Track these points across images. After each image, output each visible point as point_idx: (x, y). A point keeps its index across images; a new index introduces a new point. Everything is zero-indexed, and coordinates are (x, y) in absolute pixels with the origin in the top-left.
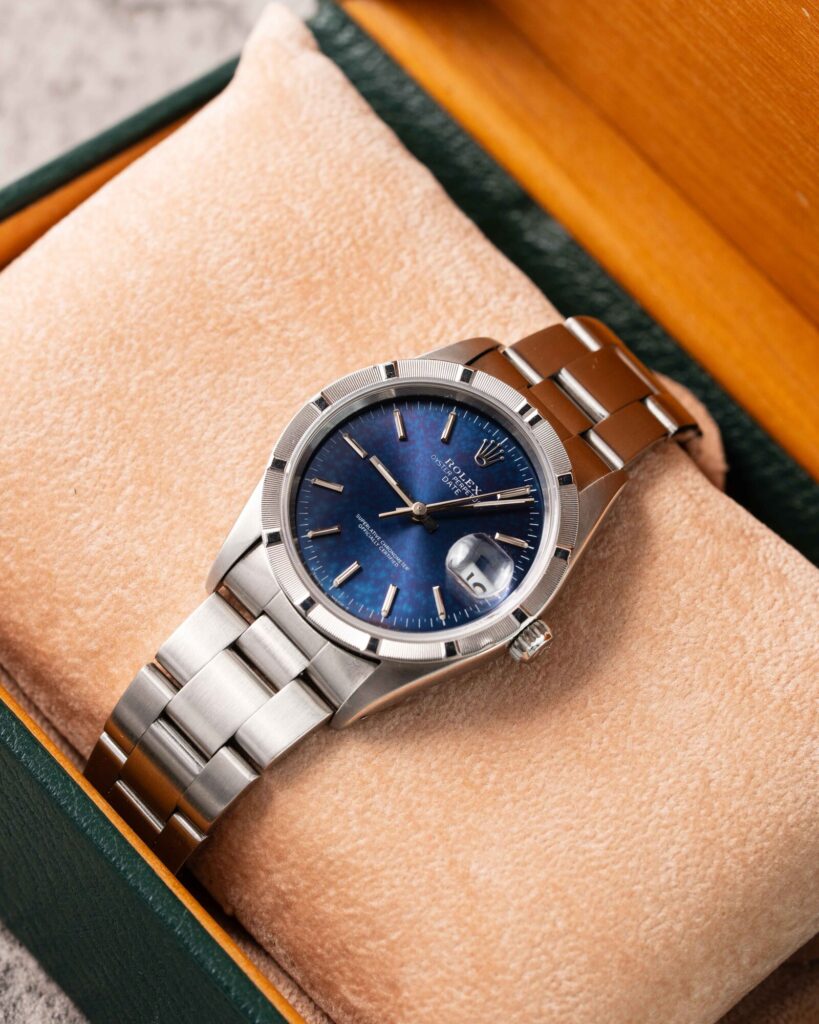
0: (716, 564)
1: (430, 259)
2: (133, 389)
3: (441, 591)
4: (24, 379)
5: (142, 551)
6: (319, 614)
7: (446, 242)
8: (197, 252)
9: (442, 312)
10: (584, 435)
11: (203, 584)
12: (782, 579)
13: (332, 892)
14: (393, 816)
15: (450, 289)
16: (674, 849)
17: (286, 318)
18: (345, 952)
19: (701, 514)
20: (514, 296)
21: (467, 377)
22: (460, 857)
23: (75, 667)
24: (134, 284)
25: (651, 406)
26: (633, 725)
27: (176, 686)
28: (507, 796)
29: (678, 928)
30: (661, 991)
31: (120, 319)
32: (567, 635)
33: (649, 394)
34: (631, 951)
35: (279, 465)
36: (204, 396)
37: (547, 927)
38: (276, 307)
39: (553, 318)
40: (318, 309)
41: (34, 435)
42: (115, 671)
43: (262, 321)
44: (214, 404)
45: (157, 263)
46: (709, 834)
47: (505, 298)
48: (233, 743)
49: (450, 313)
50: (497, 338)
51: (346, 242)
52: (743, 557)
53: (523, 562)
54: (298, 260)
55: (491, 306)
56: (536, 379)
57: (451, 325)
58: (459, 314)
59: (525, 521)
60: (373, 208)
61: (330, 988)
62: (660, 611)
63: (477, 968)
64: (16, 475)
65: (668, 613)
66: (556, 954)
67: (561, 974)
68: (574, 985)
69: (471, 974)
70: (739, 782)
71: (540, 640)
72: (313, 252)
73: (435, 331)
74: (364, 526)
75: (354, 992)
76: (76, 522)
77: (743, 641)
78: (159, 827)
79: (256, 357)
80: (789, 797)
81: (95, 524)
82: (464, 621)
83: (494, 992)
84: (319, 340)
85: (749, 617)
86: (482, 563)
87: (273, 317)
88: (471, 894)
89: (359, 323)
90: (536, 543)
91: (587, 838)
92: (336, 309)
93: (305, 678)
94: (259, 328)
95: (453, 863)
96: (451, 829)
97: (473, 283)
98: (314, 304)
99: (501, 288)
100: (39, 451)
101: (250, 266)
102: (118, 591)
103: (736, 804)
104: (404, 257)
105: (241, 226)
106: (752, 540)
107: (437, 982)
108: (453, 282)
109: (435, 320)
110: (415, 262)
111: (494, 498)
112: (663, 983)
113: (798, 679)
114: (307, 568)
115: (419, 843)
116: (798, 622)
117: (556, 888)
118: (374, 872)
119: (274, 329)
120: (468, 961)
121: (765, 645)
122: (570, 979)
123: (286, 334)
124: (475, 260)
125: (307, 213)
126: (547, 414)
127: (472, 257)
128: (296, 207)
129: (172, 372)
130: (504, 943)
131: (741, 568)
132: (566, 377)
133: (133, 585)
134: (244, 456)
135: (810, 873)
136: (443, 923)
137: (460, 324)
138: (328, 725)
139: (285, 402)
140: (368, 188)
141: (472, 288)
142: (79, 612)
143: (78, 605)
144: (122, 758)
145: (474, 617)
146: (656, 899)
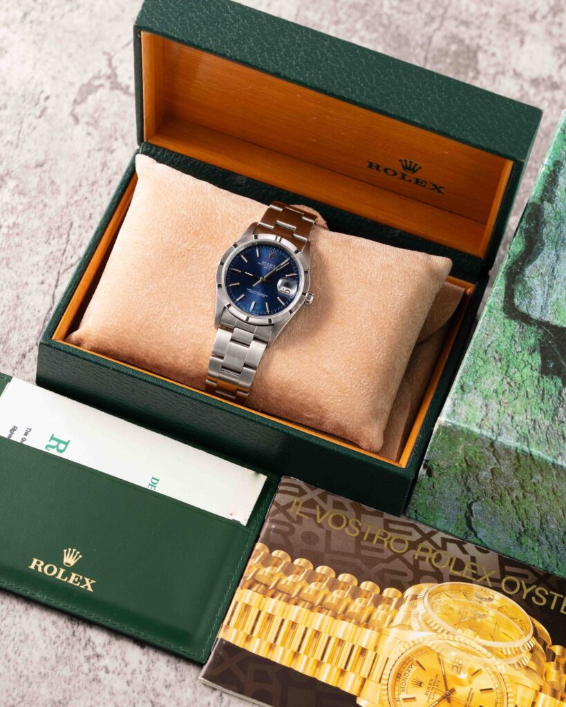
0: (344, 254)
1: (224, 208)
2: (166, 284)
3: (280, 297)
4: (135, 297)
5: (191, 327)
6: (252, 320)
7: (224, 201)
8: (162, 238)
9: (235, 222)
10: (293, 237)
11: (213, 327)
12: (363, 248)
13: (291, 391)
14: (296, 363)
15: (234, 213)
16: (374, 334)
17: (196, 244)
18: (302, 405)
19: (333, 241)
20: (251, 206)
21: (256, 237)
22: (320, 365)
23: (190, 366)
24: (150, 256)
25: (304, 218)
26: (346, 308)
27: (222, 358)
28: (323, 343)
29: (385, 354)
30: (389, 373)
31: (152, 267)
32: (316, 292)
33: (302, 215)
34: (376, 367)
35: (220, 286)
36: (185, 277)
37: (352, 372)
38: (191, 243)
39: (266, 208)
40: (203, 237)
41: (146, 311)
42: (202, 362)
43: (189, 248)
44: (189, 278)
45: (153, 247)
46: (380, 326)
47: (249, 208)
48: (245, 365)
49: (238, 221)
50: (254, 221)
51: (200, 215)
52: (350, 248)
53: (297, 279)
54: (190, 227)
55: (247, 213)
56: (272, 227)
57: (240, 224)
58: (240, 220)
59: (292, 268)
60: (201, 202)
61: (301, 416)
62: (337, 274)
63: (339, 391)
64: (147, 323)
65: (339, 273)
66: (358, 378)
67: (362, 382)
68: (366, 383)
69: (339, 394)
70: (381, 308)
71: (312, 298)
72: (192, 223)
73: (237, 228)
74: (250, 290)
75: (309, 414)
76: (170, 328)
77: (362, 270)
78: (234, 398)
79: (193, 259)
80: (396, 306)
81: (175, 326)
82: (290, 302)
83: (347, 395)
84: (207, 246)
85: (360, 263)
86: (287, 285)
87: (192, 246)
88: (328, 373)
89: (215, 236)
90: (297, 272)
91: (350, 343)
92: (207, 235)
93: (255, 339)
94: (190, 251)
95: (319, 367)
96: (313, 359)
97: (239, 208)
98: (201, 237)
99: (246, 205)
100: (150, 314)
101: (178, 235)
102: (191, 341)
103: (383, 315)
104: (217, 211)
105: (170, 225)
106: (349, 241)
107: (331, 400)
108: (233, 211)
109: (235, 225)
110: (220, 211)
111: (280, 267)
112: (388, 370)
113: (382, 273)
114: (241, 309)
115: (307, 367)
116: (374, 257)
117: (349, 361)
118: (299, 380)
119: (194, 249)
120: (336, 391)
121: (369, 268)
122: (365, 382)
123: (198, 249)
124: (235, 202)
125: (185, 213)
126: (282, 237)
127: (234, 201)
128: (181, 212)
129: (173, 275)
130: (343, 381)
131: (351, 251)
132: (279, 222)
133: (194, 337)
134: (205, 288)
135: (410, 323)
136: (325, 384)
137: (242, 222)
138: (267, 347)
139: (207, 267)
140: (196, 197)
141: (239, 211)
142: (183, 351)
143: (182, 350)
144: (215, 384)
145: (292, 300)
146: (376, 350)
